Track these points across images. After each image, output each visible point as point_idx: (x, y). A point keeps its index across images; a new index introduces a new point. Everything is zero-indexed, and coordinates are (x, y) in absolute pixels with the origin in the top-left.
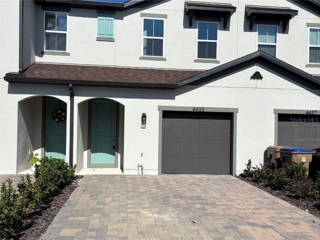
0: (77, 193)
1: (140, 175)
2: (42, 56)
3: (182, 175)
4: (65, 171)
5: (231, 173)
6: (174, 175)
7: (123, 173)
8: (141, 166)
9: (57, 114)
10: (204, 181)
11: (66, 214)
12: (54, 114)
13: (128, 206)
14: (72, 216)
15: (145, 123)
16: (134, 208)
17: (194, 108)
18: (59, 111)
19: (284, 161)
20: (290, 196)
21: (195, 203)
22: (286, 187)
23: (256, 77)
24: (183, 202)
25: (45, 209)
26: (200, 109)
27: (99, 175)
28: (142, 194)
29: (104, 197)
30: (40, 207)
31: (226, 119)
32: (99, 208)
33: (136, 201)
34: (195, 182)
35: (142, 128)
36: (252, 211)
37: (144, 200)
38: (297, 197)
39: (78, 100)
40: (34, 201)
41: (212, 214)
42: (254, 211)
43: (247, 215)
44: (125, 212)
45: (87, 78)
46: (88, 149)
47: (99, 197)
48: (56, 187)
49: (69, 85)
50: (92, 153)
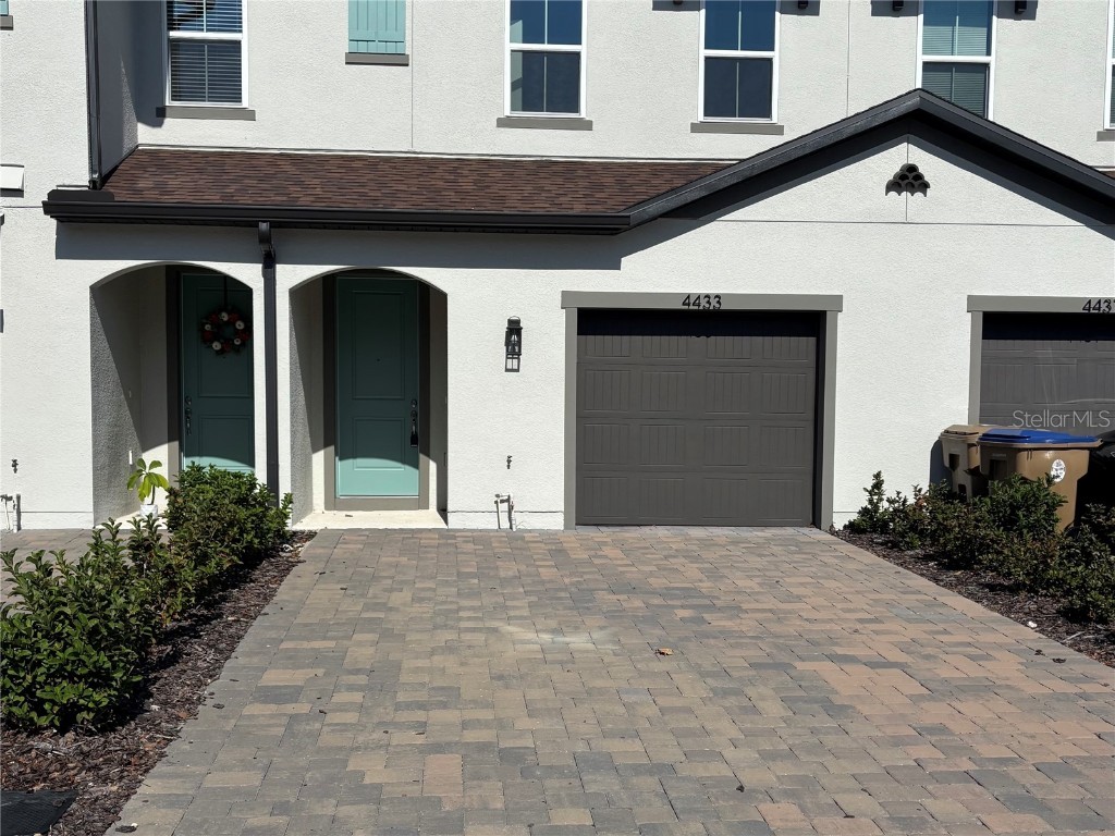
0: (299, 581)
1: (504, 530)
2: (159, 124)
3: (646, 530)
4: (259, 510)
5: (816, 522)
6: (617, 529)
7: (446, 522)
8: (508, 500)
9: (218, 325)
10: (716, 545)
11: (273, 634)
12: (208, 327)
13: (461, 614)
14: (292, 639)
15: (519, 354)
16: (481, 619)
17: (688, 297)
18: (225, 317)
19: (992, 476)
20: (992, 588)
21: (674, 607)
22: (986, 558)
23: (903, 183)
24: (638, 603)
25: (207, 620)
26: (708, 302)
27: (366, 530)
28: (505, 582)
29: (385, 590)
30: (191, 616)
31: (799, 336)
32: (371, 620)
33: (487, 600)
34: (687, 551)
35: (507, 370)
36: (852, 625)
37: (514, 599)
38: (1014, 589)
39: (290, 275)
40: (180, 589)
41: (724, 634)
42: (859, 626)
43: (833, 636)
44: (452, 628)
45: (318, 199)
46: (326, 445)
47: (371, 591)
48: (235, 558)
49: (257, 226)
50: (340, 459)
